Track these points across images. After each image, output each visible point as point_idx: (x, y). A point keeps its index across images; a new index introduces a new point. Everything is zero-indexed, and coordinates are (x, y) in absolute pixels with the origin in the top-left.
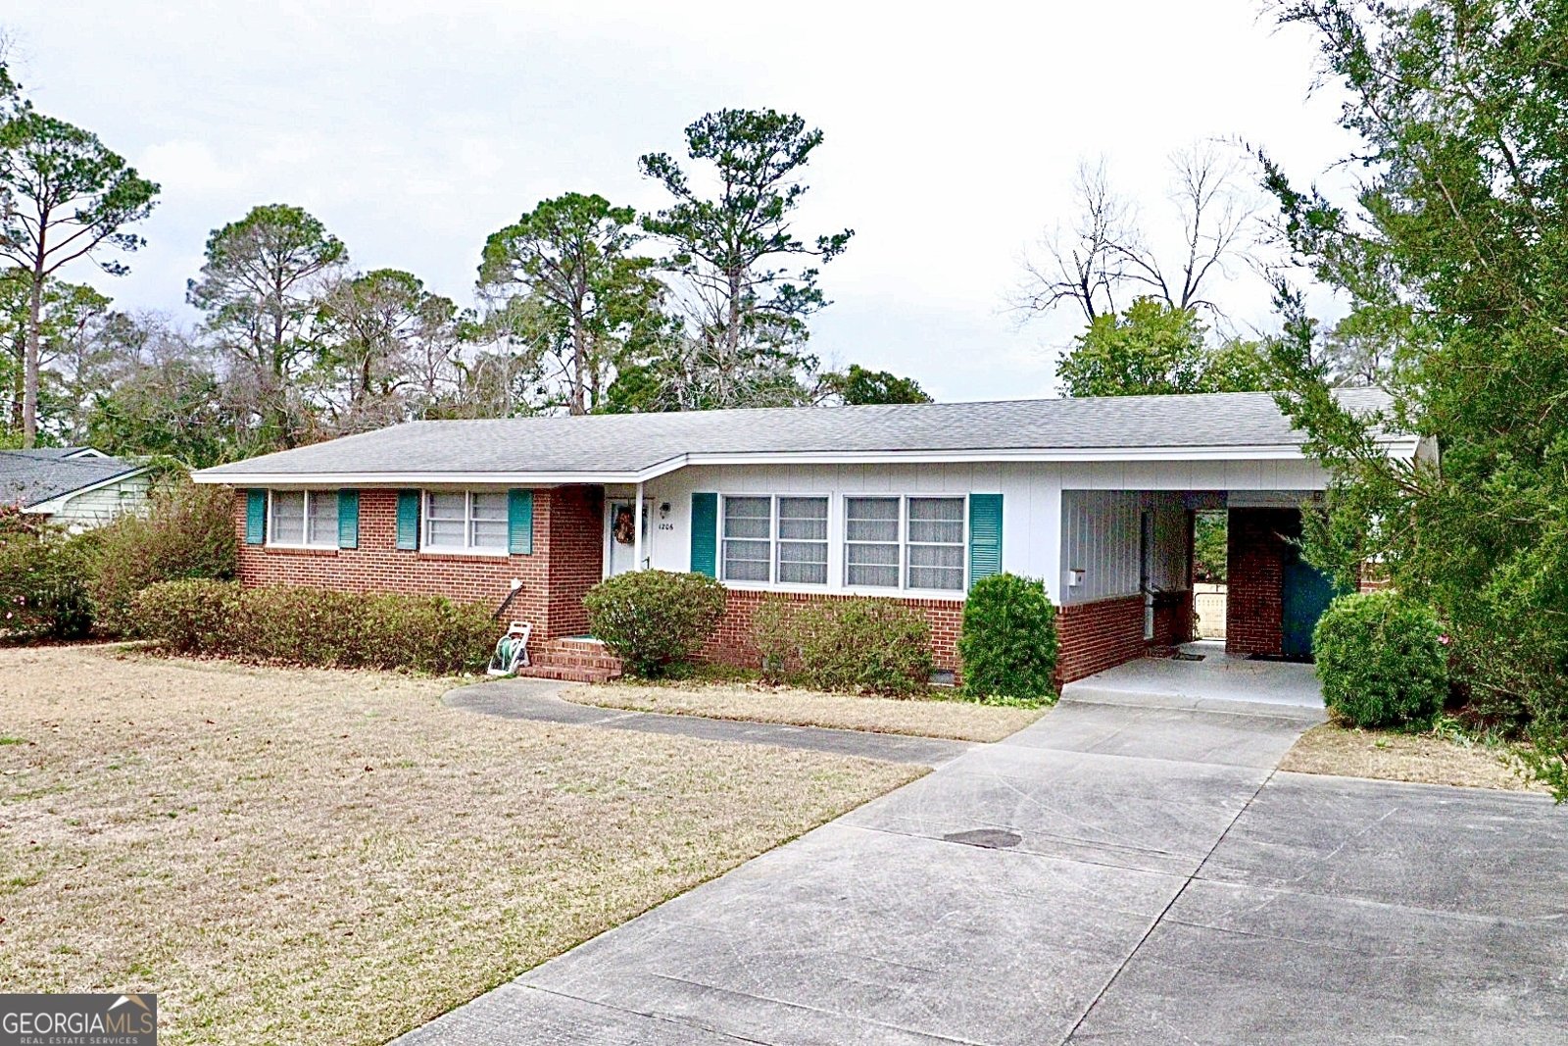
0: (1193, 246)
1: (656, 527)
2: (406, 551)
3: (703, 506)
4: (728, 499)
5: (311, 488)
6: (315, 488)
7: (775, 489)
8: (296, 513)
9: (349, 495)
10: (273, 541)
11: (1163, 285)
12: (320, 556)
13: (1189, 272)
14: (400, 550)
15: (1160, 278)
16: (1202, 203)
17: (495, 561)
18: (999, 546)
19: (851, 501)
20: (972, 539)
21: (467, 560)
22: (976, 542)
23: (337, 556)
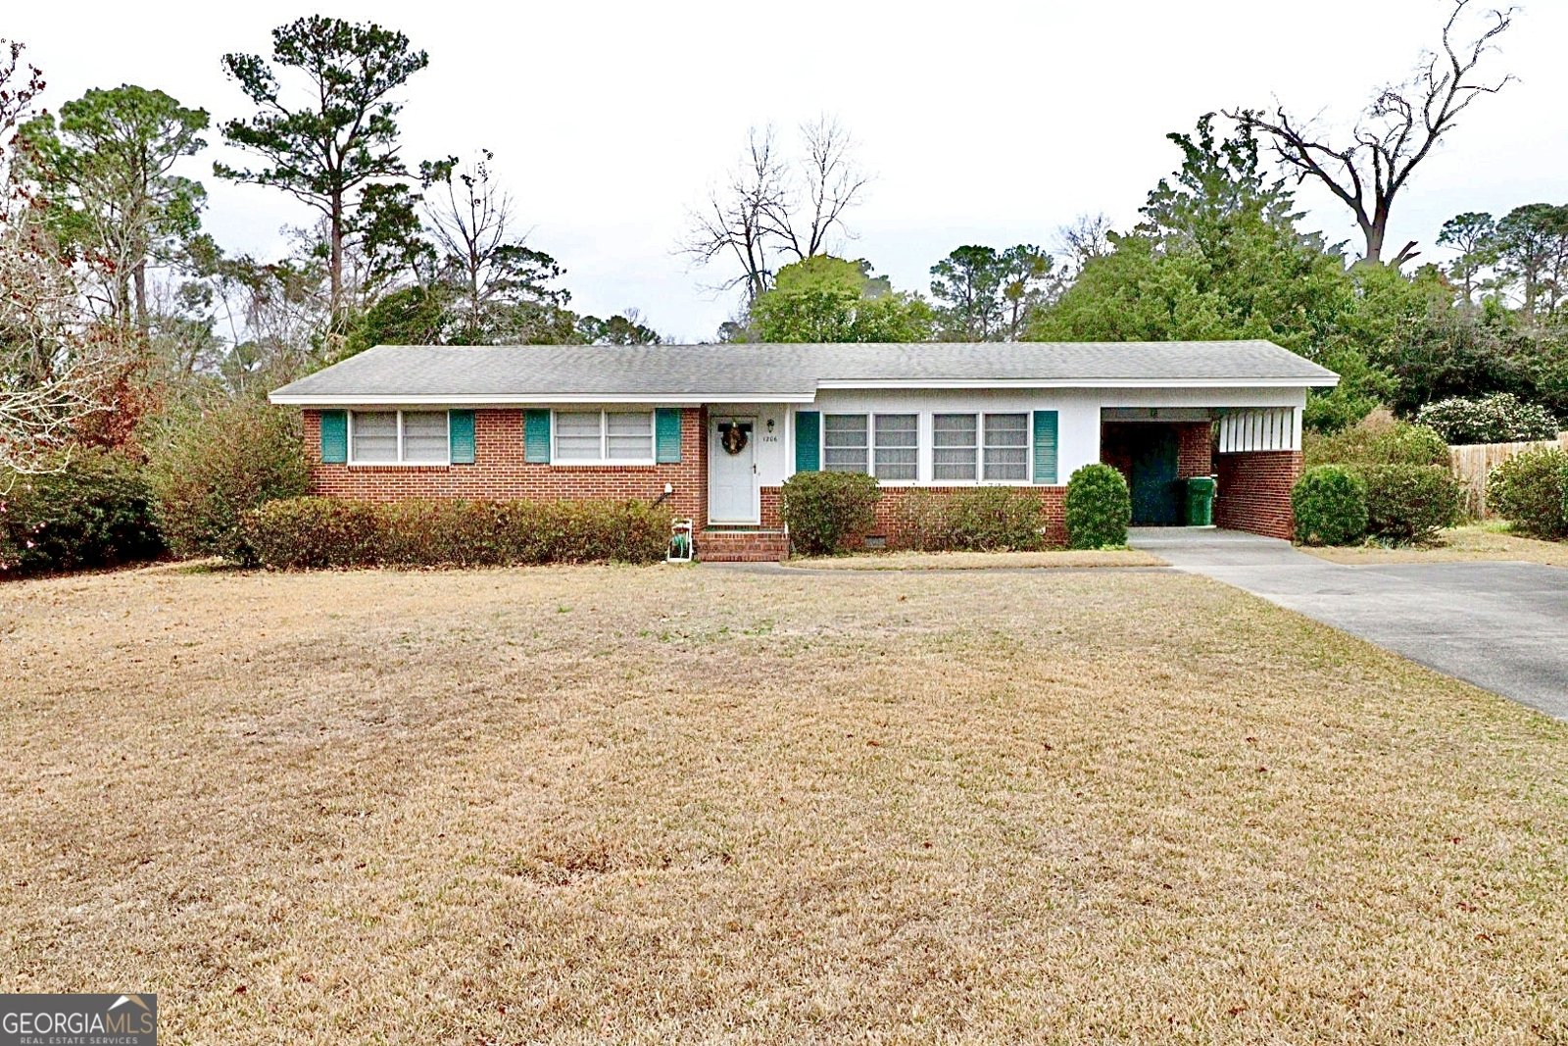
0: (819, 207)
1: (761, 438)
2: (535, 464)
3: (806, 422)
4: (827, 417)
5: (403, 408)
6: (407, 409)
7: (871, 408)
8: (387, 432)
9: (463, 416)
10: (353, 459)
11: (793, 239)
12: (426, 472)
13: (815, 228)
14: (528, 464)
15: (790, 233)
16: (827, 169)
17: (641, 470)
18: (1055, 447)
19: (936, 416)
20: (1035, 442)
21: (607, 470)
22: (1039, 444)
23: (448, 471)
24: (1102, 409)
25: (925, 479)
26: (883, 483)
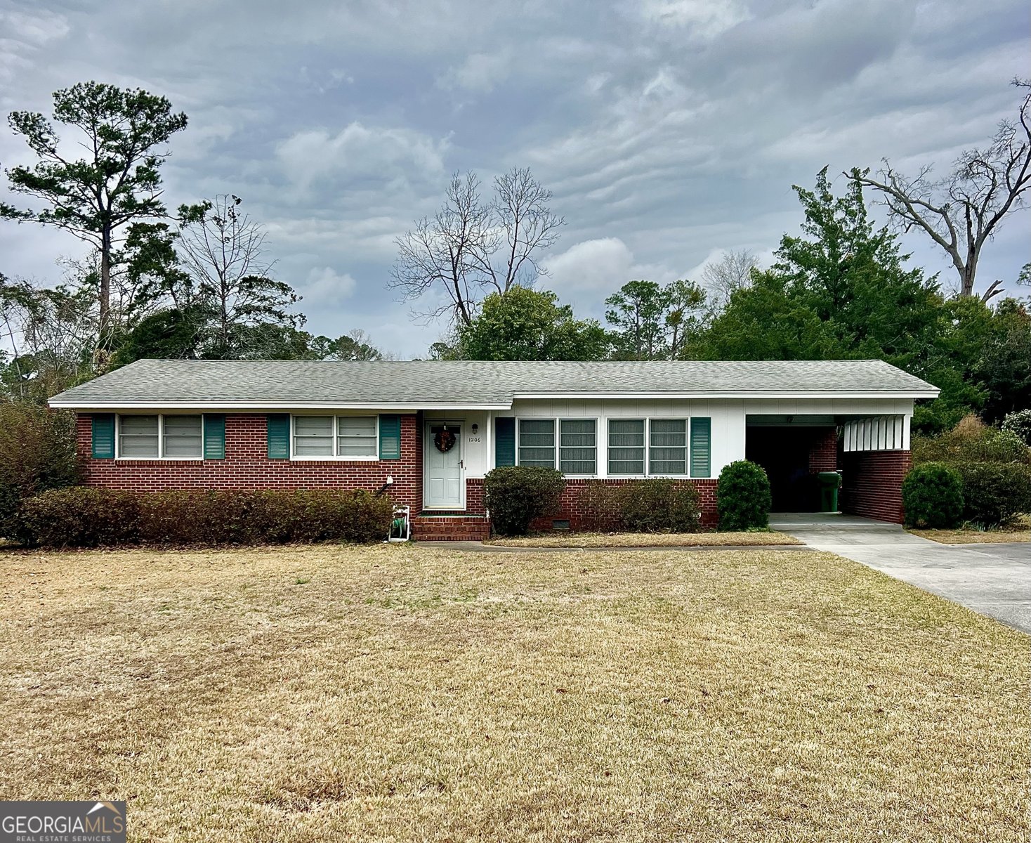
0: (514, 248)
1: (467, 439)
2: (277, 459)
3: (504, 426)
4: (522, 422)
5: (165, 413)
6: (168, 413)
7: (558, 415)
8: (149, 432)
9: (216, 420)
10: (119, 455)
11: (493, 274)
12: (182, 466)
13: (511, 265)
14: (270, 460)
15: (490, 269)
17: (367, 465)
18: (709, 447)
19: (611, 421)
20: (692, 443)
22: (695, 444)
23: (202, 465)
24: (747, 416)
25: (602, 473)
26: (568, 477)
